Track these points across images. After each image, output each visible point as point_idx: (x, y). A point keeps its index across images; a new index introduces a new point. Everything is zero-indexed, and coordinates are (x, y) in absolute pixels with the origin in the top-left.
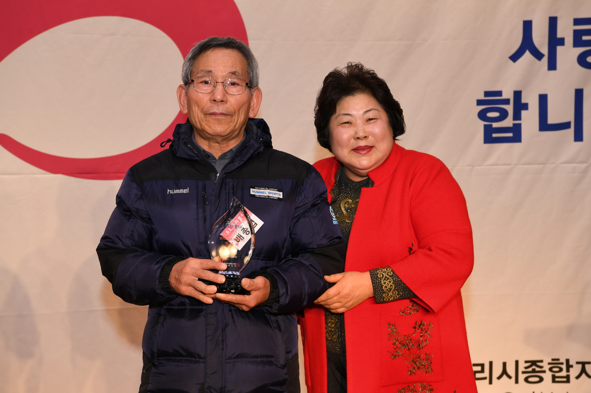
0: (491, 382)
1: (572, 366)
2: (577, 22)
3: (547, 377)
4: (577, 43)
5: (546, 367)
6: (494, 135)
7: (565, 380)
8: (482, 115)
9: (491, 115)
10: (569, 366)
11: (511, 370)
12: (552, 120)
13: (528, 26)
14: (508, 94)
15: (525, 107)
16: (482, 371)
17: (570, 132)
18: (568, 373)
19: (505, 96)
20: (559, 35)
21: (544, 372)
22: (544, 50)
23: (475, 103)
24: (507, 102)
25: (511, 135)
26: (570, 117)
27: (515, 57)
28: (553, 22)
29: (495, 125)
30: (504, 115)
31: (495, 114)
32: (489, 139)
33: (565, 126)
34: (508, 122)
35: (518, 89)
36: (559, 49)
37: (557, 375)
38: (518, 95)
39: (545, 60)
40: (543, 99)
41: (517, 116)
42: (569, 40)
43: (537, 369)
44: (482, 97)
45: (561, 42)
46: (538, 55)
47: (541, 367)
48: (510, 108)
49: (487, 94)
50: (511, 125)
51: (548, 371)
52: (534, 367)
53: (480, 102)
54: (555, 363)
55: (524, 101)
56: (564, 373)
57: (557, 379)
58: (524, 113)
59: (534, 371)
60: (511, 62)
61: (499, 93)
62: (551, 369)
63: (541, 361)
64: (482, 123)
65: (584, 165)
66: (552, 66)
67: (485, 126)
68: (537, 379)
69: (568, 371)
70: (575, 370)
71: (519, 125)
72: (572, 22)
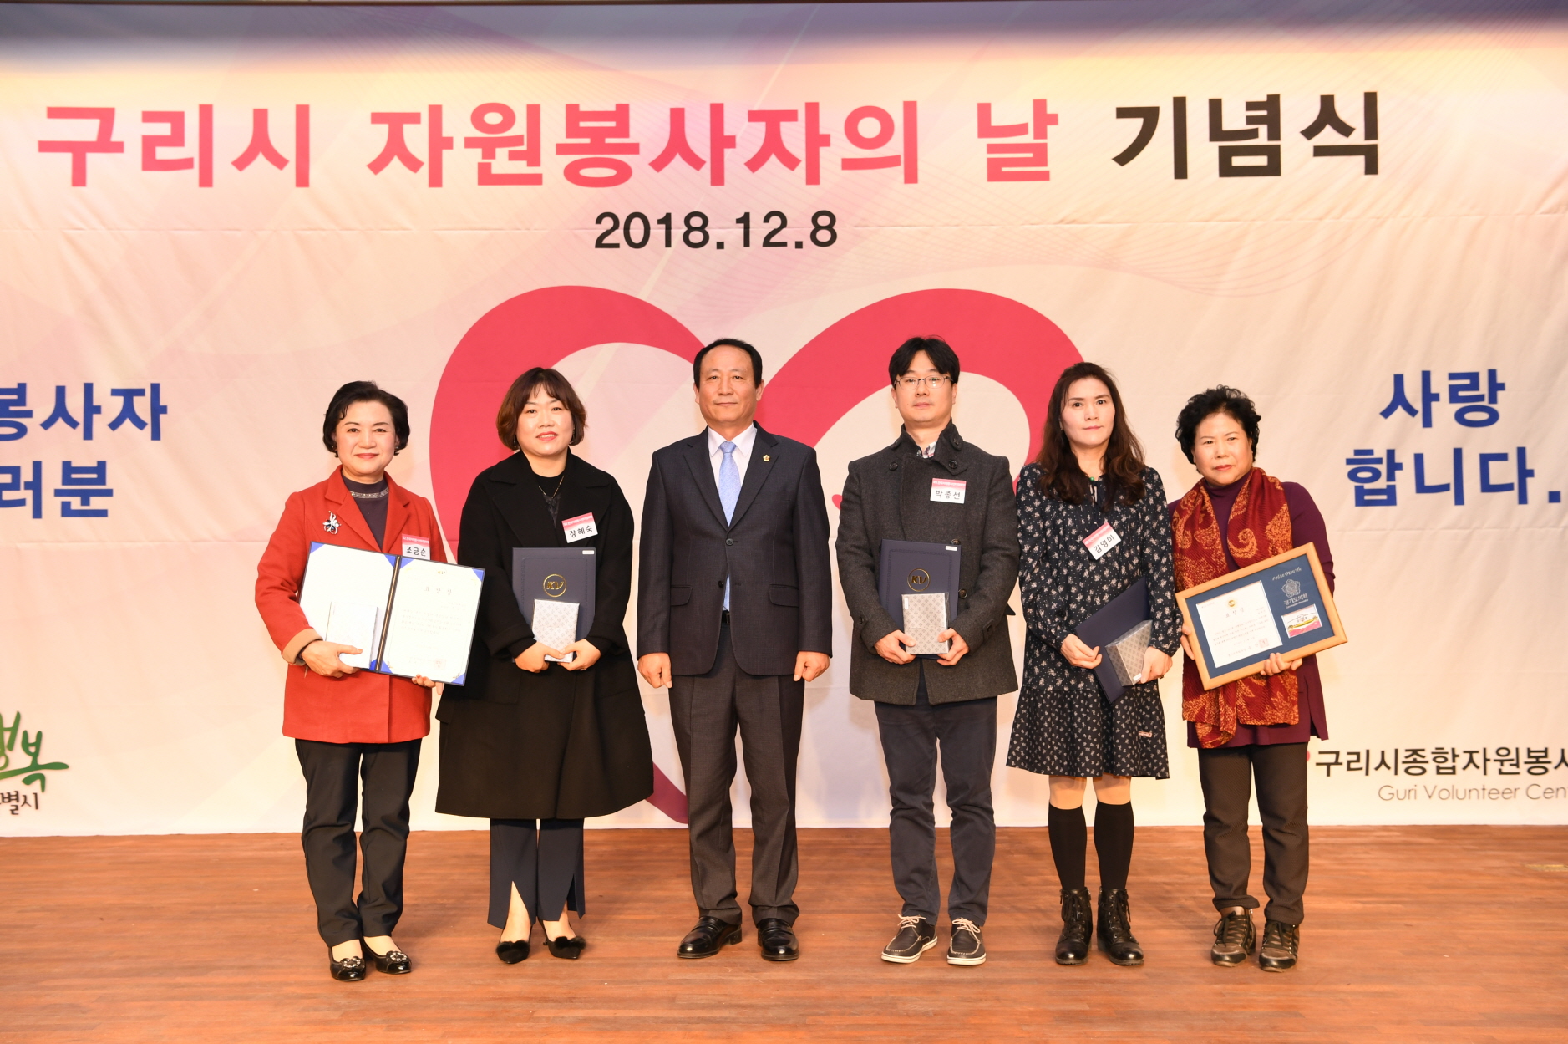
0: (1367, 774)
1: (1458, 756)
2: (1452, 376)
3: (1431, 767)
4: (1454, 398)
5: (1429, 757)
6: (1367, 497)
7: (1451, 771)
8: (1352, 475)
9: (1361, 475)
10: (1455, 756)
11: (1390, 760)
12: (1429, 481)
13: (1399, 380)
14: (1380, 453)
15: (1399, 467)
16: (1358, 761)
17: (1450, 494)
18: (1454, 764)
19: (1376, 455)
20: (1433, 390)
21: (1427, 762)
22: (1418, 405)
23: (1345, 462)
24: (1379, 461)
25: (1384, 497)
26: (1449, 478)
27: (1386, 413)
28: (1426, 376)
29: (1367, 486)
30: (1376, 475)
31: (1368, 475)
32: (1360, 501)
33: (1444, 488)
34: (1382, 483)
35: (1391, 448)
36: (1434, 404)
37: (1441, 765)
38: (1391, 454)
39: (1419, 416)
40: (1419, 459)
41: (1391, 477)
42: (1445, 396)
43: (1419, 759)
44: (1352, 456)
45: (1436, 397)
46: (1412, 412)
47: (1423, 757)
48: (1383, 468)
49: (1357, 452)
50: (1384, 487)
51: (1432, 762)
52: (1415, 756)
53: (1349, 461)
54: (1439, 753)
55: (1397, 460)
56: (1449, 764)
57: (1441, 771)
58: (1397, 473)
59: (1415, 761)
60: (1382, 418)
61: (1370, 452)
62: (1434, 760)
63: (1423, 750)
64: (1353, 485)
65: (1467, 531)
66: (1427, 423)
67: (1356, 487)
68: (1420, 771)
69: (1454, 761)
70: (1463, 760)
71: (1394, 487)
72: (1447, 377)
